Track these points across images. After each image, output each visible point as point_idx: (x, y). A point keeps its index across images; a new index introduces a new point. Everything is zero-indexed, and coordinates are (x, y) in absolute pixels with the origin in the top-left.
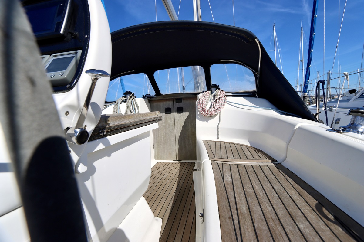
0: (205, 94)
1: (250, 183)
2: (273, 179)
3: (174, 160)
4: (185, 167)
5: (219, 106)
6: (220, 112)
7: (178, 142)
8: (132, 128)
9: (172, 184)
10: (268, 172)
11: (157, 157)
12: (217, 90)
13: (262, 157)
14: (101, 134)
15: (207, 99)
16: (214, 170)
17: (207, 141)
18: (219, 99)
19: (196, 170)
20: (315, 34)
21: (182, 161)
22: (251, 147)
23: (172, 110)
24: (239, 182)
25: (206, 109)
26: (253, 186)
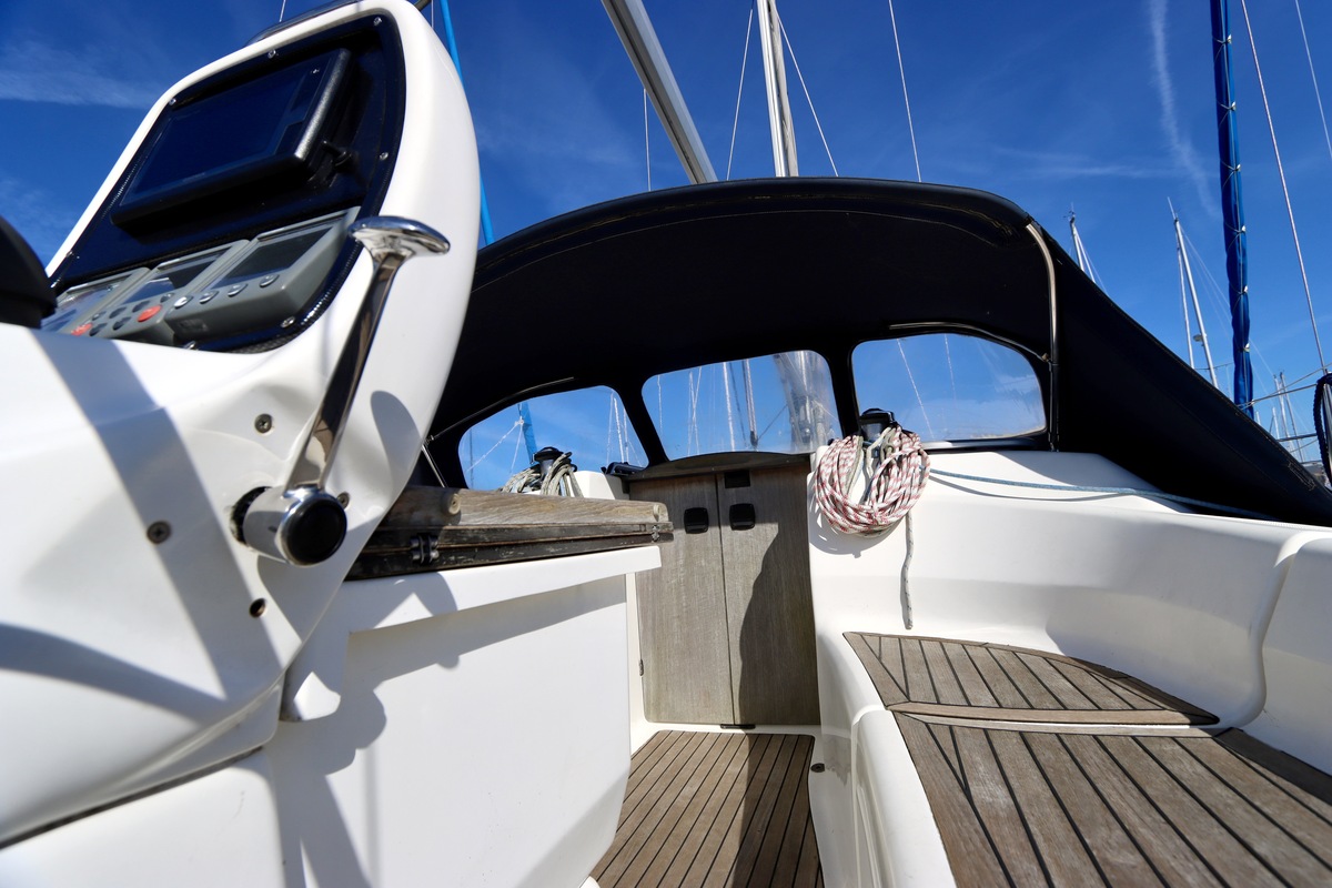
0: (842, 445)
1: (1112, 819)
2: (1227, 805)
3: (722, 726)
4: (772, 753)
5: (902, 490)
6: (907, 515)
7: (738, 645)
8: (553, 550)
9: (718, 831)
10: (1187, 769)
11: (654, 710)
12: (888, 429)
13: (1135, 701)
14: (416, 557)
15: (850, 464)
16: (916, 752)
17: (862, 635)
18: (899, 462)
19: (819, 768)
20: (1244, 229)
21: (758, 730)
22: (1066, 660)
23: (712, 514)
24: (1053, 812)
25: (848, 502)
26: (1133, 834)
